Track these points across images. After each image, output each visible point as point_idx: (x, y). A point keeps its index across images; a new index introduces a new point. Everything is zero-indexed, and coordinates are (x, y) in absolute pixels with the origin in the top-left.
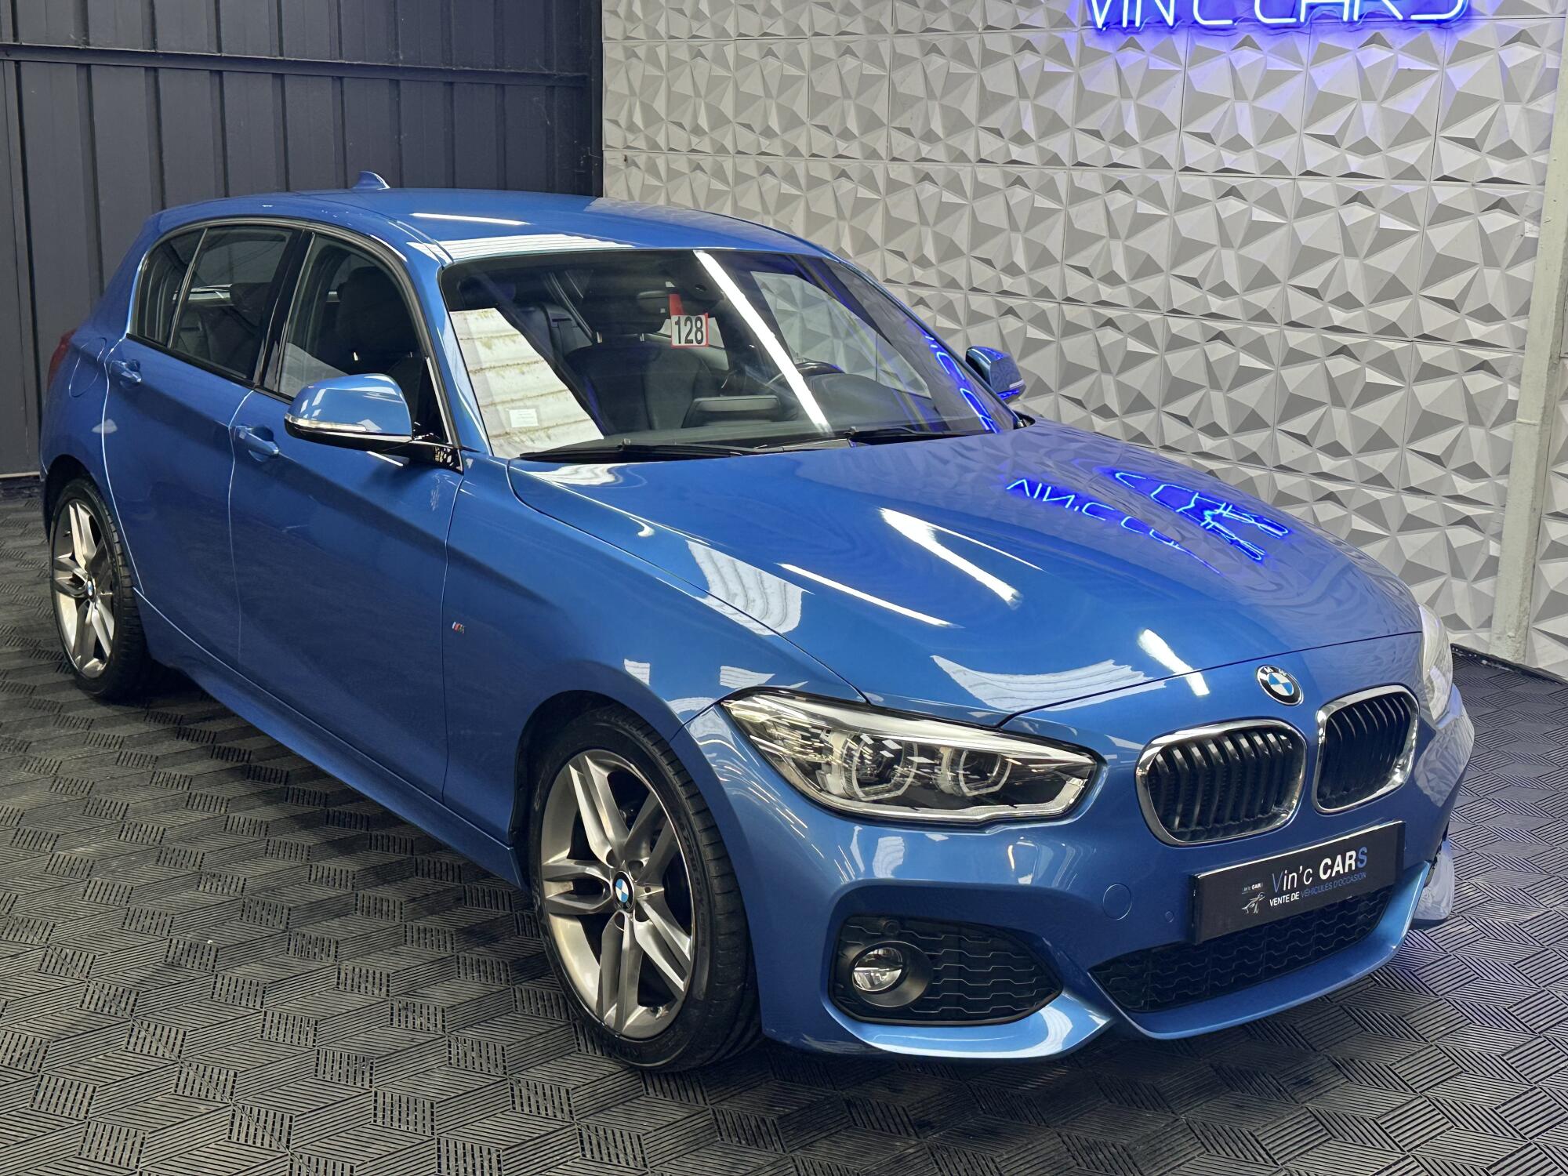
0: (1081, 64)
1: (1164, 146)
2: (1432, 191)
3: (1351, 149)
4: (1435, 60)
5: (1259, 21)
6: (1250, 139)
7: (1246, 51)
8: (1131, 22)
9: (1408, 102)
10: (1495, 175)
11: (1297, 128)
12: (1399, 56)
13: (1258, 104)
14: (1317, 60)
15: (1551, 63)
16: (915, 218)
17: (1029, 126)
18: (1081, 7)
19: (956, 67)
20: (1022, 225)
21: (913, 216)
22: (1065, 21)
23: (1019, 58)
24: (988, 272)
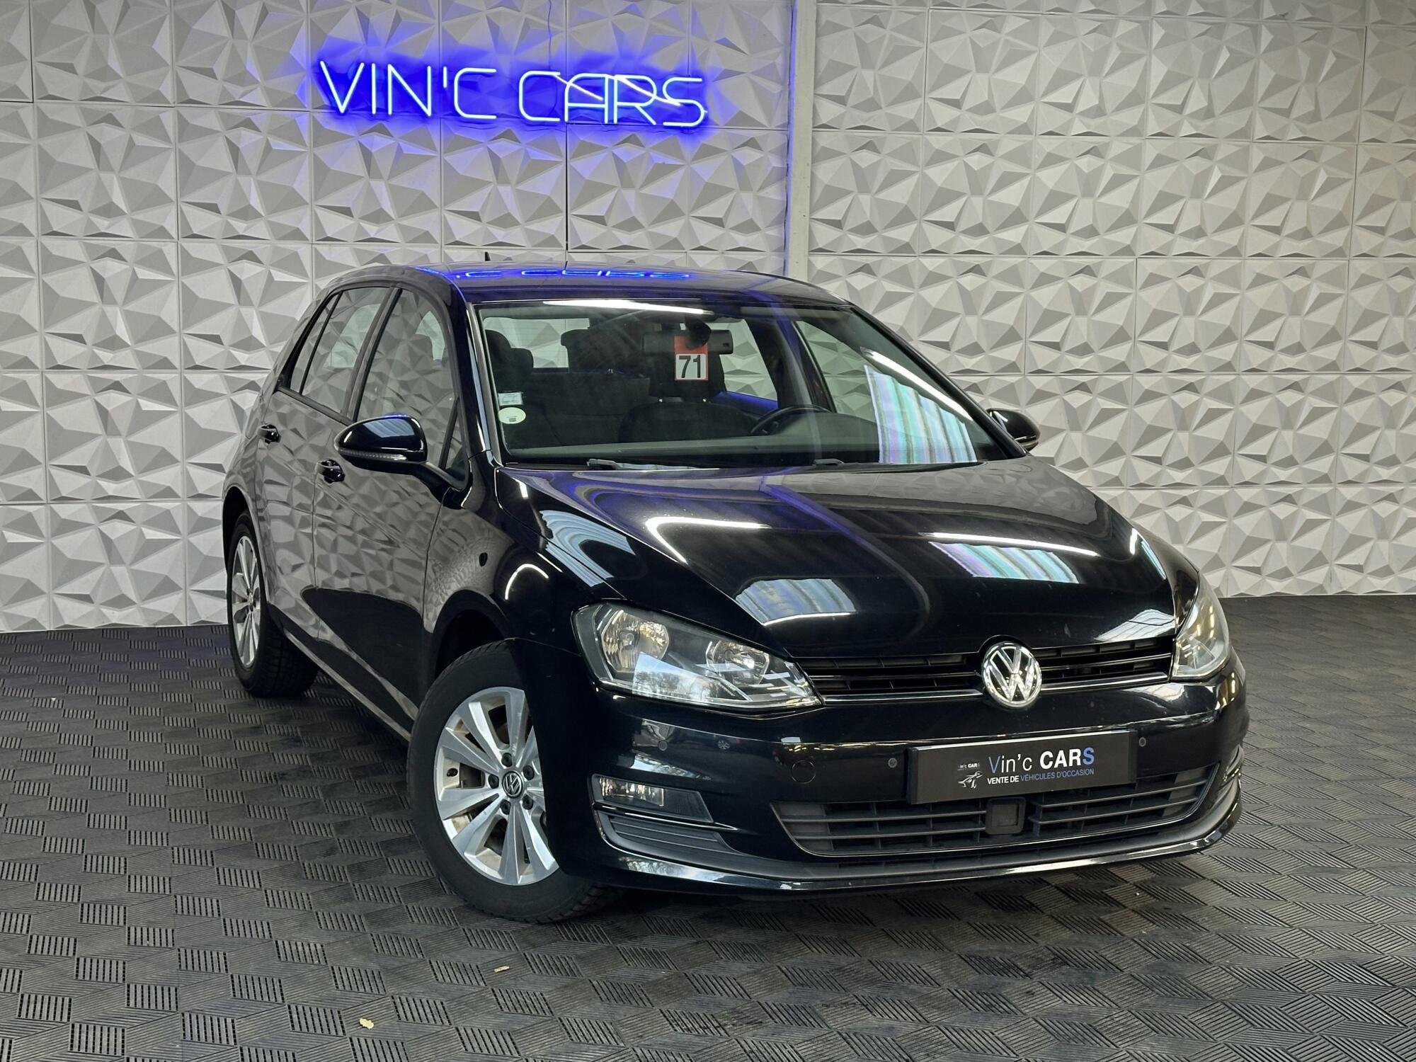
0: (316, 143)
1: (424, 221)
2: (691, 259)
3: (620, 226)
4: (682, 158)
5: (524, 118)
6: (517, 216)
7: (503, 142)
8: (382, 109)
9: (666, 188)
10: (742, 245)
11: (563, 208)
12: (654, 154)
13: (519, 187)
14: (577, 153)
15: (775, 163)
16: (95, 298)
17: (256, 202)
18: (312, 90)
19: (141, 140)
20: (256, 297)
21: (91, 294)
22: (296, 101)
23: (232, 135)
24: (214, 349)
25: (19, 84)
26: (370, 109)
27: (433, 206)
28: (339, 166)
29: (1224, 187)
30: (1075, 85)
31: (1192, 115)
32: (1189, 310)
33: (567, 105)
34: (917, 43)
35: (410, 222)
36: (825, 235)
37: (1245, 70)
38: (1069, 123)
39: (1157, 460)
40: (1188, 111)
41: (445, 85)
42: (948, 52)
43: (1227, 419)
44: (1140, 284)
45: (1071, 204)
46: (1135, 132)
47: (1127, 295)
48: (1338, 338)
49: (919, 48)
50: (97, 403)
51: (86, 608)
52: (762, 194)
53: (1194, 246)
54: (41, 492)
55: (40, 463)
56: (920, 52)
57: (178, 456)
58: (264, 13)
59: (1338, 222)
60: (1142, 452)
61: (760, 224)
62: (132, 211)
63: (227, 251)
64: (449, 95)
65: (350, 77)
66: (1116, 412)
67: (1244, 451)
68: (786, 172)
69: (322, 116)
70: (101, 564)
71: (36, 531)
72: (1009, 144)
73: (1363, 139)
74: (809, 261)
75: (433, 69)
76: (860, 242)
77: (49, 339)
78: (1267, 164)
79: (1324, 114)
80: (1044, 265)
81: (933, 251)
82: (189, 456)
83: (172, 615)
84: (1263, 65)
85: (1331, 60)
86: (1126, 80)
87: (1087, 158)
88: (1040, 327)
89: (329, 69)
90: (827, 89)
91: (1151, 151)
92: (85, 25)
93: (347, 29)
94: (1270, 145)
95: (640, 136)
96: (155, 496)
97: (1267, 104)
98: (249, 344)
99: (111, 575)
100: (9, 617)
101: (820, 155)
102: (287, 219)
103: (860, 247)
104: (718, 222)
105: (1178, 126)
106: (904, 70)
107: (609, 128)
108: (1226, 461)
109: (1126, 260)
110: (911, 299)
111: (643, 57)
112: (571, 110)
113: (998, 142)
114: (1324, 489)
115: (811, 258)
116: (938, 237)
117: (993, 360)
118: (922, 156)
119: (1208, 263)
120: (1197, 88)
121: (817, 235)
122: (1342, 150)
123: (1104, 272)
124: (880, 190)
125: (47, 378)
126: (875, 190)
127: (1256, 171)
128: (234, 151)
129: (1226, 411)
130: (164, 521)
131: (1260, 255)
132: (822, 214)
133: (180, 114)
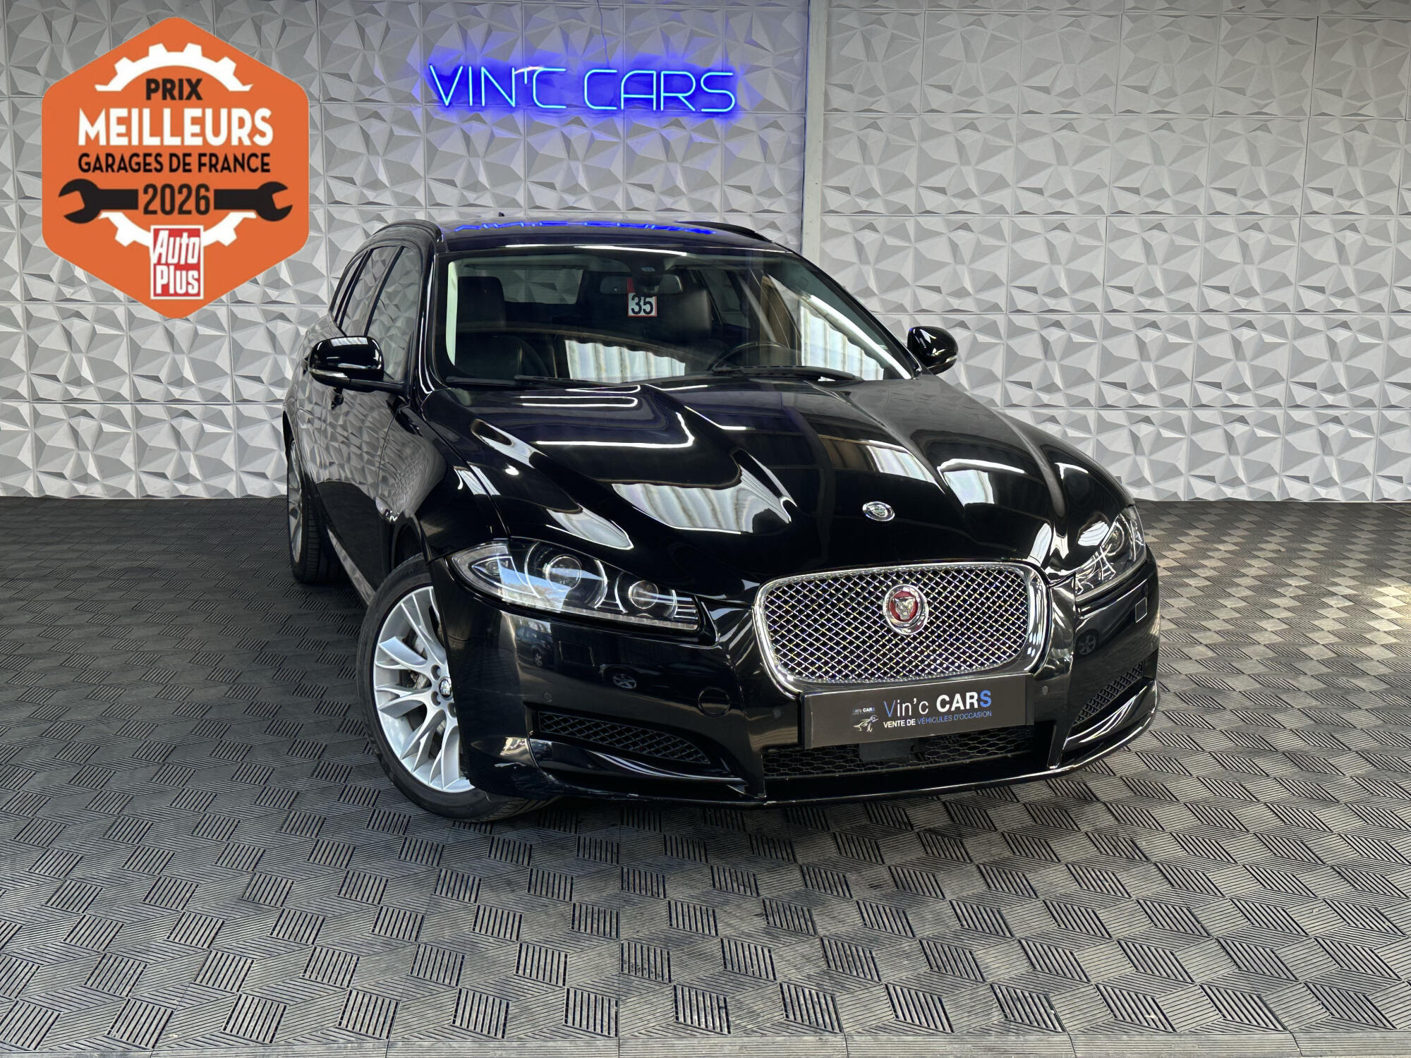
0: (428, 130)
1: (512, 190)
3: (664, 193)
4: (718, 138)
5: (588, 107)
6: (585, 186)
7: (573, 127)
8: (478, 102)
11: (621, 179)
12: (693, 134)
14: (632, 134)
15: (795, 141)
17: (382, 176)
18: (424, 88)
22: (411, 99)
23: (364, 125)
26: (469, 102)
27: (517, 178)
28: (446, 147)
29: (1185, 157)
31: (1157, 94)
33: (623, 96)
34: (914, 39)
35: (500, 191)
36: (836, 200)
39: (1123, 386)
40: (1153, 91)
41: (526, 82)
42: (941, 45)
43: (1186, 351)
45: (1050, 170)
46: (1106, 110)
47: (1099, 246)
48: (1289, 283)
49: (917, 45)
51: (261, 480)
52: (782, 166)
53: (1157, 205)
54: (229, 396)
55: (227, 374)
58: (388, 29)
59: (1292, 184)
60: (1108, 377)
61: (781, 190)
63: (361, 214)
64: (529, 91)
65: (452, 78)
66: (1087, 345)
67: (1201, 379)
68: (803, 148)
69: (431, 108)
72: (993, 121)
73: (1314, 114)
74: (822, 221)
75: (516, 70)
76: (865, 204)
78: (1225, 135)
79: (1277, 92)
80: (1023, 222)
81: (928, 212)
84: (1223, 52)
87: (1064, 132)
88: (1020, 275)
89: (437, 71)
90: (837, 79)
91: (1119, 125)
92: (254, 42)
93: (451, 40)
94: (1229, 120)
95: (682, 120)
97: (1225, 83)
100: (207, 488)
101: (831, 134)
102: (405, 189)
103: (864, 209)
104: (748, 189)
105: (1144, 104)
107: (656, 115)
108: (1185, 387)
109: (1099, 218)
111: (684, 56)
112: (626, 100)
113: (984, 120)
114: (1273, 411)
115: (824, 218)
116: (933, 200)
117: (978, 301)
118: (918, 133)
121: (829, 200)
122: (1295, 124)
124: (881, 161)
125: (232, 312)
126: (877, 161)
127: (1216, 142)
128: (366, 136)
129: (1185, 345)
132: (833, 182)
133: (325, 109)
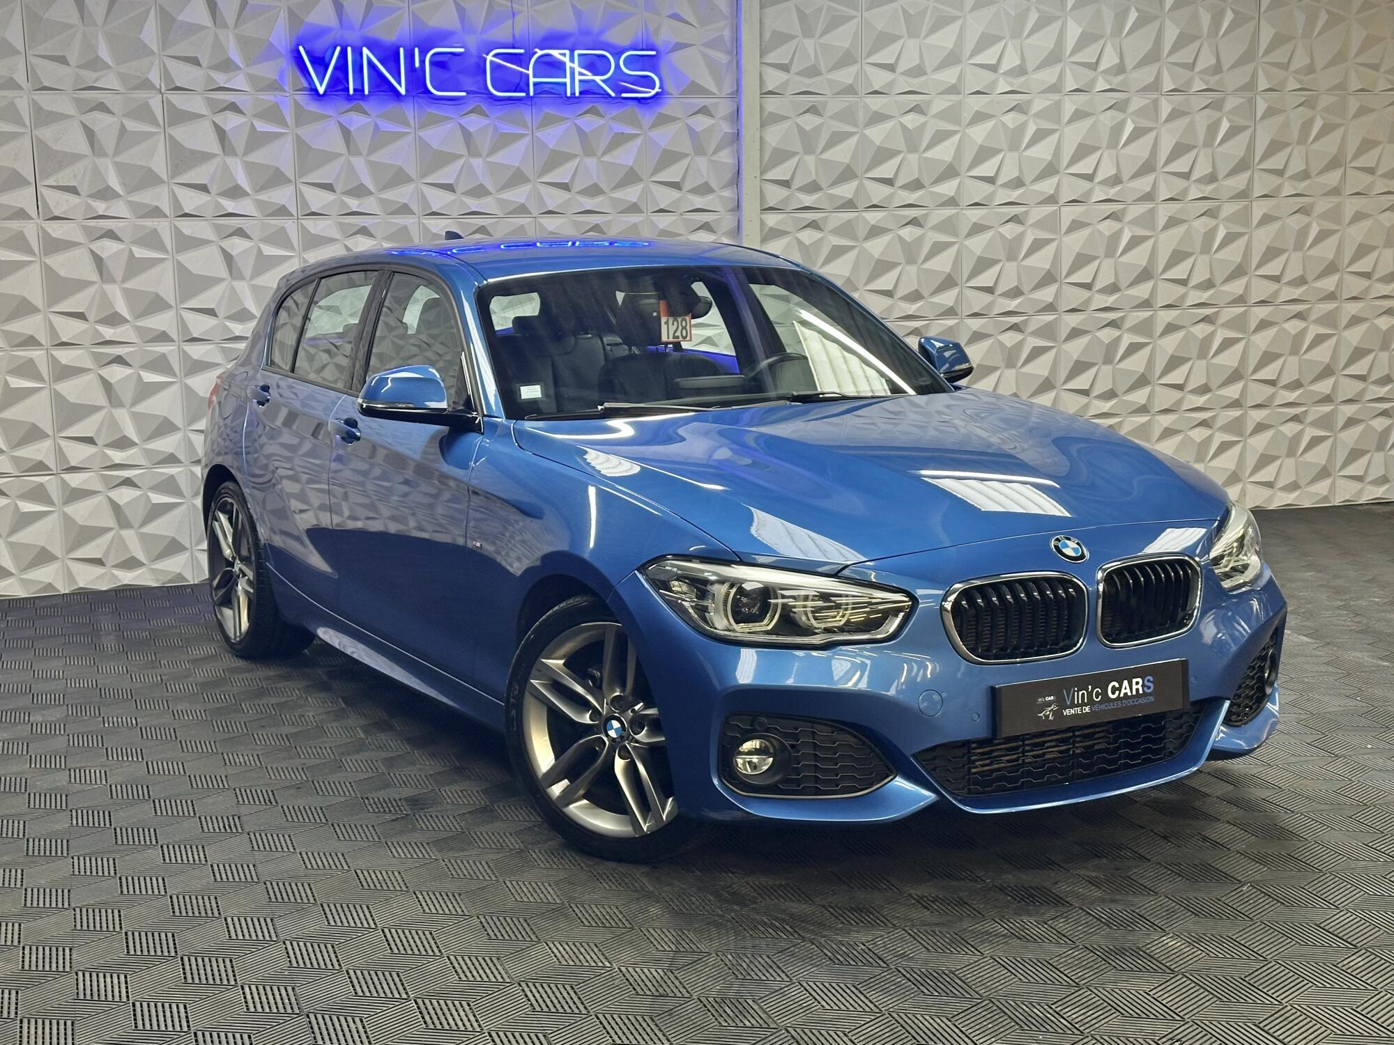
0: (298, 124)
1: (402, 194)
2: (653, 223)
3: (583, 192)
4: (640, 127)
5: (492, 94)
6: (490, 188)
7: (473, 117)
8: (358, 90)
9: (625, 156)
10: (699, 207)
11: (531, 178)
12: (613, 124)
13: (490, 159)
14: (542, 125)
15: (726, 128)
16: (94, 276)
17: (243, 181)
18: (292, 72)
19: (131, 125)
20: (247, 271)
21: (91, 274)
22: (276, 86)
23: (218, 119)
24: (210, 321)
25: (14, 76)
26: (347, 89)
27: (410, 179)
28: (319, 144)
29: (1137, 138)
30: (997, 48)
31: (1105, 72)
32: (1110, 252)
33: (532, 80)
34: (854, 13)
35: (390, 195)
36: (775, 195)
37: (1151, 30)
38: (994, 84)
39: (1085, 393)
40: (1102, 67)
41: (417, 64)
42: (880, 19)
43: (1146, 352)
44: (1063, 232)
45: (1000, 156)
46: (1055, 88)
47: (1052, 240)
48: (1246, 274)
49: (854, 17)
50: (100, 375)
51: (99, 570)
52: (715, 158)
53: (1112, 192)
54: (51, 463)
55: (48, 436)
56: (856, 21)
57: (181, 426)
59: (1243, 165)
60: (1068, 386)
61: (714, 185)
62: (129, 193)
63: (217, 228)
64: (421, 73)
65: (327, 59)
66: (1044, 350)
67: (1163, 381)
68: (737, 137)
69: (302, 98)
70: (110, 529)
71: (49, 501)
72: (940, 104)
73: (1260, 89)
74: (761, 219)
75: (405, 50)
76: (808, 200)
77: (53, 318)
78: (1175, 115)
79: (1226, 66)
80: (975, 215)
81: (875, 206)
82: (189, 424)
83: (180, 574)
84: (1168, 22)
85: (1229, 17)
86: (1044, 41)
87: (1012, 114)
88: (975, 272)
89: (308, 53)
90: (771, 58)
91: (1069, 108)
92: (74, 18)
93: (322, 15)
94: (1178, 98)
95: (600, 107)
96: (158, 463)
97: (1173, 59)
98: (242, 315)
99: (122, 540)
100: (25, 583)
101: (767, 120)
102: (273, 196)
103: (807, 205)
104: (676, 186)
105: (1093, 82)
106: (842, 38)
107: (572, 100)
108: (1146, 391)
109: (1051, 208)
110: (855, 252)
111: (601, 32)
112: (535, 84)
113: (929, 102)
114: (1236, 413)
115: (763, 216)
116: (878, 193)
117: (933, 306)
118: (862, 117)
119: (1125, 209)
120: (1109, 48)
121: (768, 195)
122: (1241, 100)
123: (1031, 220)
124: (825, 150)
125: (52, 355)
126: (819, 150)
127: (1166, 121)
128: (221, 133)
129: (1144, 345)
130: (169, 486)
131: (1171, 199)
132: (770, 175)
133: (169, 102)
